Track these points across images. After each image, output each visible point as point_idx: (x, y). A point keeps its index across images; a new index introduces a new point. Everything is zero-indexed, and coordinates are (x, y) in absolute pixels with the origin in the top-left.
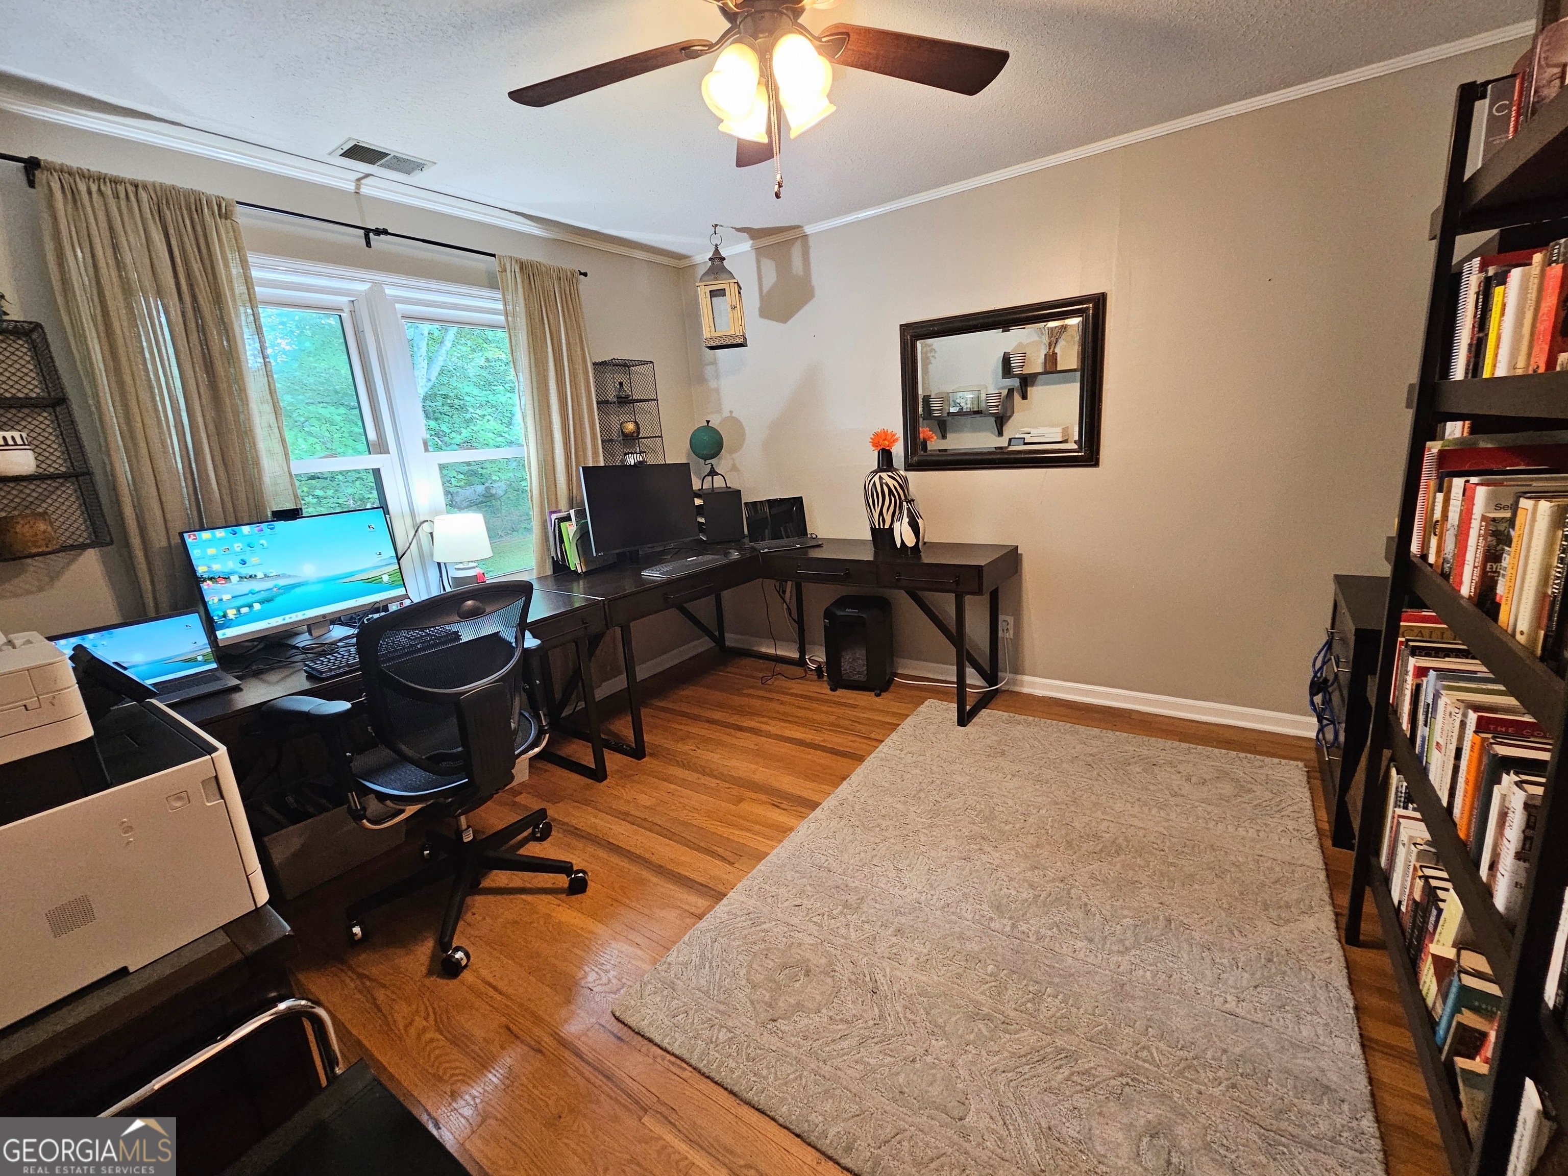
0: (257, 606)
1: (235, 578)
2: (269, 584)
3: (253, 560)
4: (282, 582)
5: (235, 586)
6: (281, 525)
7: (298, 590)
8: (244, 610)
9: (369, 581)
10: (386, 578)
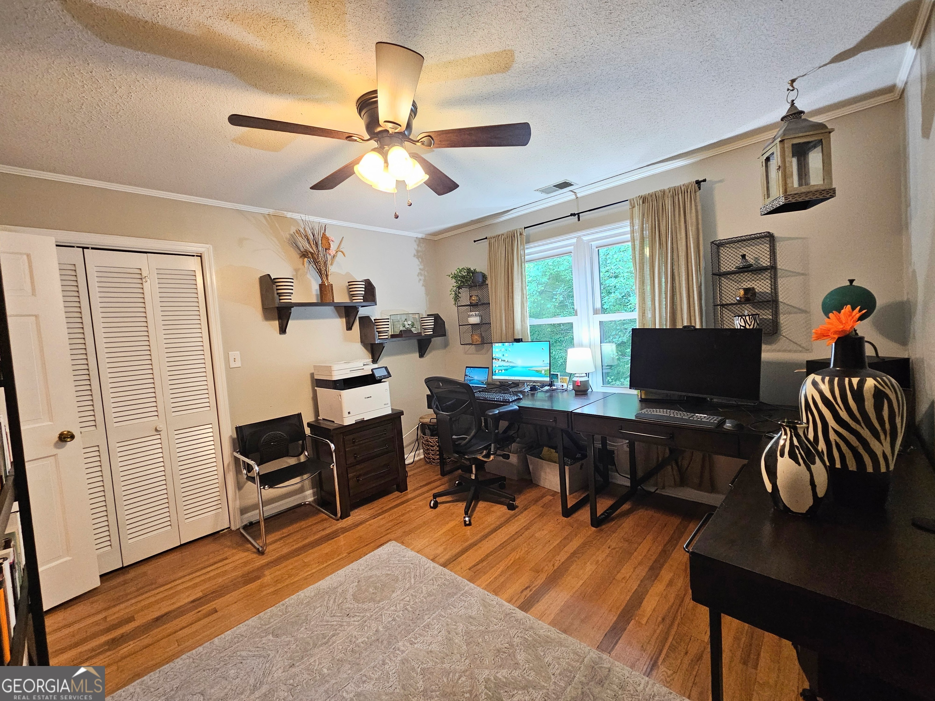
0: (503, 371)
1: (500, 360)
2: (507, 364)
3: (506, 355)
4: (511, 365)
5: (500, 363)
6: (515, 344)
7: (514, 369)
8: (500, 371)
9: (537, 371)
10: (543, 372)
